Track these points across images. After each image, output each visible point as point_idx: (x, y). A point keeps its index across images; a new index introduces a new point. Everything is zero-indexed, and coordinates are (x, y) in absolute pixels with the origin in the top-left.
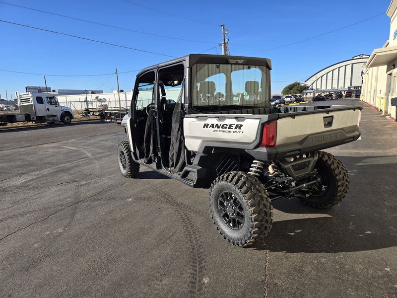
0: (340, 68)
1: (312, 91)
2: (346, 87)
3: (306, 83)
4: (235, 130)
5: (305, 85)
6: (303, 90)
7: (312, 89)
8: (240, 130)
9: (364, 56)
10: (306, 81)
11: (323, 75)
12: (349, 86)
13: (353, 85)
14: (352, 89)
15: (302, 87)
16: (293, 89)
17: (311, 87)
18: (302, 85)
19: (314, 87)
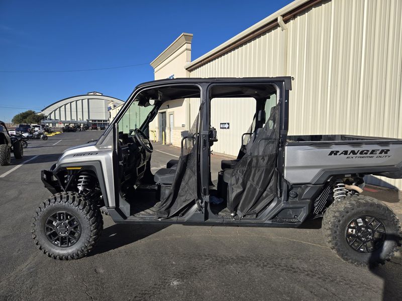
0: (78, 102)
1: (51, 121)
2: (85, 120)
3: (42, 113)
4: (380, 155)
5: (43, 115)
6: (41, 119)
7: (51, 120)
8: (386, 155)
9: (98, 94)
10: (42, 111)
11: (62, 106)
12: (87, 119)
13: (91, 119)
14: (91, 121)
15: (39, 116)
16: (28, 118)
17: (49, 117)
18: (39, 114)
19: (53, 117)
